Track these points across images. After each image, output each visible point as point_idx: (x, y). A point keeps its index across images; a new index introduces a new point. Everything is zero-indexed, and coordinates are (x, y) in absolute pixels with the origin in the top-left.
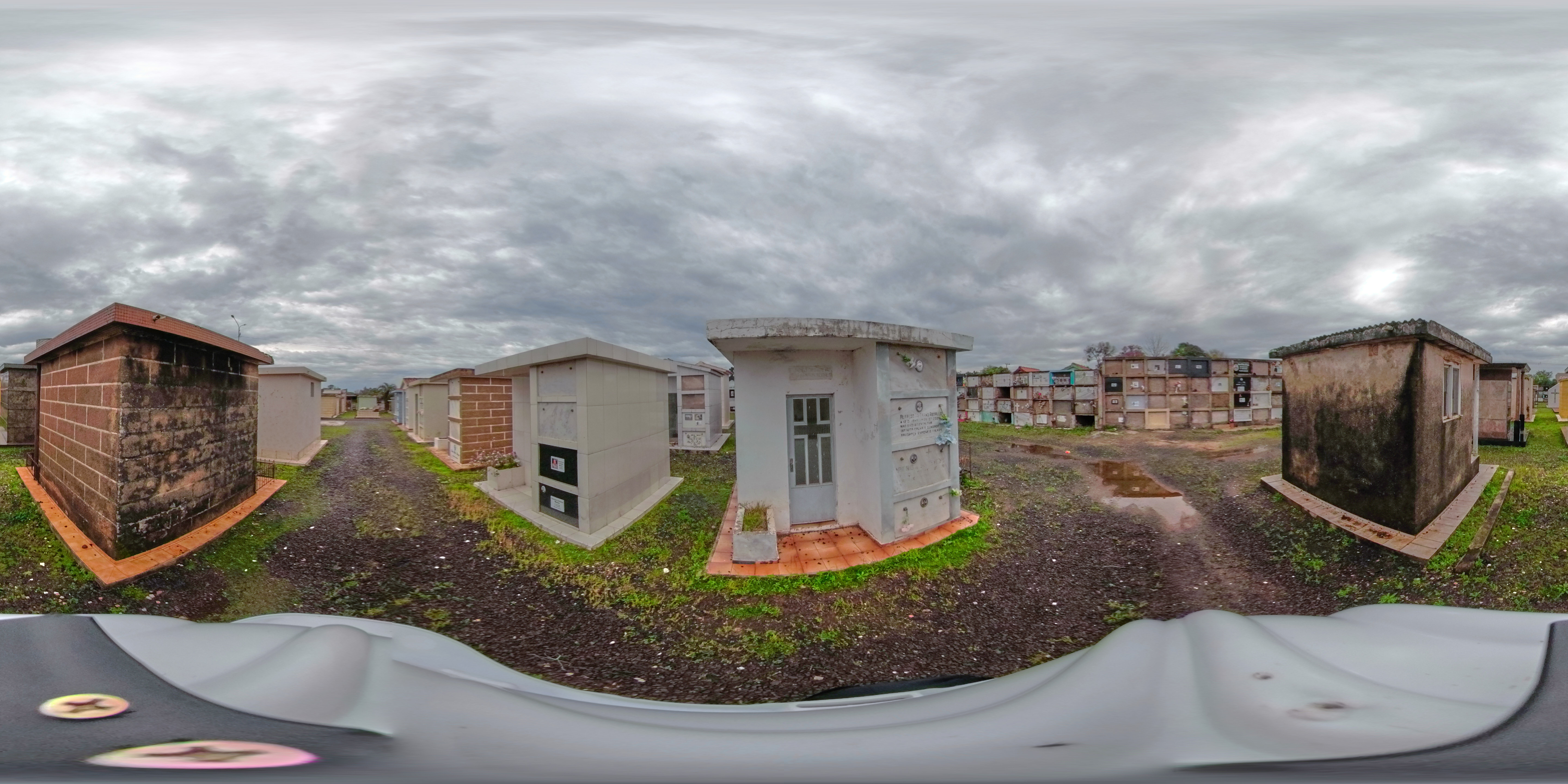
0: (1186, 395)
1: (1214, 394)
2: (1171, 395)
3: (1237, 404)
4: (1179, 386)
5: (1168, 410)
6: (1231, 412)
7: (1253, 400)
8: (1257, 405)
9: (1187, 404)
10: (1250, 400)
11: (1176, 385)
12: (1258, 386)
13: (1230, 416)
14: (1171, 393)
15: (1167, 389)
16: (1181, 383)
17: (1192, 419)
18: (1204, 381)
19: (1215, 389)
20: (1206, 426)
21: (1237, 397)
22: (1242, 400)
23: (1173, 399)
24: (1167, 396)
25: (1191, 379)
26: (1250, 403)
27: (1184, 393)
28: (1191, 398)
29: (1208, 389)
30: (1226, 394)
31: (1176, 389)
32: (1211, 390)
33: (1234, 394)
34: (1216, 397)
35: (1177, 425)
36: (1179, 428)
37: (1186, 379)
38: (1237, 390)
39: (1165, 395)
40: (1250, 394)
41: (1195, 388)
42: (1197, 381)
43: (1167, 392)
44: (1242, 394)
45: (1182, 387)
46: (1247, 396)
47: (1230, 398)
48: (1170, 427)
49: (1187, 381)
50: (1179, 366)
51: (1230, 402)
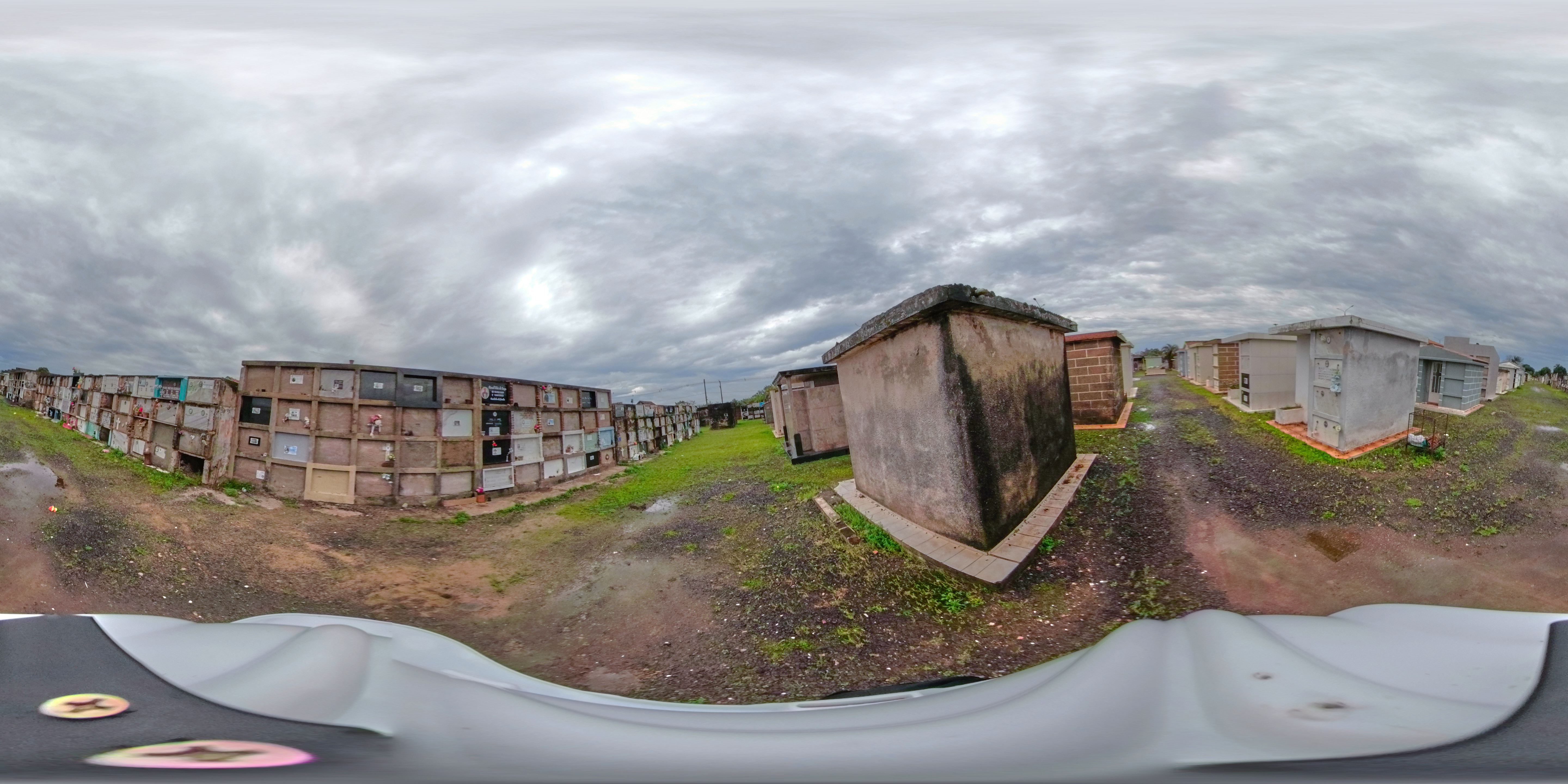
0: (392, 442)
1: (445, 442)
2: (359, 440)
3: (489, 460)
4: (378, 422)
5: (353, 469)
6: (477, 474)
7: (515, 451)
8: (521, 458)
9: (392, 460)
10: (511, 450)
11: (372, 422)
12: (522, 424)
13: (475, 480)
14: (360, 436)
15: (355, 428)
16: (383, 418)
17: (400, 488)
18: (428, 416)
19: (448, 431)
20: (429, 501)
21: (487, 446)
22: (497, 451)
23: (365, 448)
24: (354, 442)
25: (403, 412)
26: (510, 456)
27: (386, 438)
28: (401, 448)
29: (435, 431)
30: (468, 441)
31: (373, 428)
32: (440, 434)
33: (482, 440)
34: (450, 446)
35: (369, 498)
36: (373, 505)
37: (392, 411)
38: (487, 434)
39: (350, 439)
40: (509, 441)
41: (410, 429)
42: (415, 415)
43: (354, 434)
44: (495, 441)
45: (384, 425)
46: (505, 444)
47: (476, 449)
48: (355, 502)
49: (394, 415)
50: (379, 386)
51: (476, 455)
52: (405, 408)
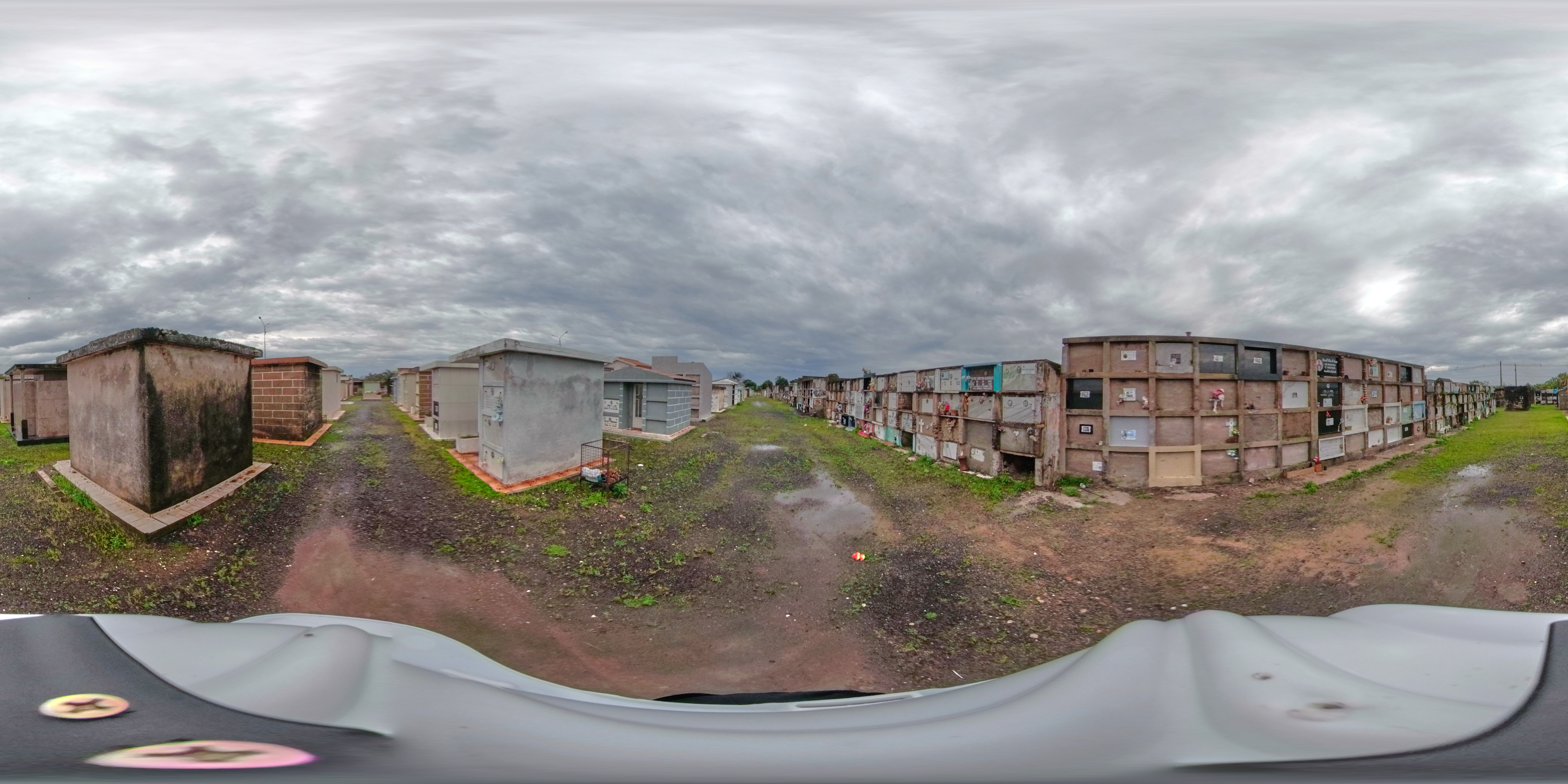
0: (1236, 417)
1: (1285, 414)
2: (1202, 417)
3: (1324, 430)
4: (1221, 397)
5: (1197, 448)
6: (1314, 444)
7: (1345, 421)
8: (1349, 428)
9: (1236, 436)
10: (1342, 420)
11: (1215, 397)
12: (1351, 396)
13: (1312, 450)
14: (1203, 413)
15: (1197, 405)
16: (1225, 392)
17: (1245, 464)
18: (1268, 388)
19: (1288, 404)
20: (1272, 474)
21: (1322, 416)
22: (1330, 422)
23: (1208, 425)
24: (1197, 419)
25: (1245, 386)
26: (1341, 426)
27: (1230, 413)
28: (1244, 422)
29: (1275, 403)
30: (1305, 412)
31: (1216, 404)
32: (1281, 406)
33: (1317, 411)
34: (1290, 418)
35: (1217, 477)
36: (1221, 484)
37: (1233, 384)
38: (1321, 405)
39: (1192, 417)
40: (1341, 411)
41: (1251, 403)
42: (1255, 388)
43: (1198, 411)
44: (1329, 412)
45: (1225, 399)
46: (1337, 414)
47: (1312, 419)
48: (1203, 482)
49: (1236, 389)
50: (1220, 358)
51: (1312, 425)
52: (1246, 381)
